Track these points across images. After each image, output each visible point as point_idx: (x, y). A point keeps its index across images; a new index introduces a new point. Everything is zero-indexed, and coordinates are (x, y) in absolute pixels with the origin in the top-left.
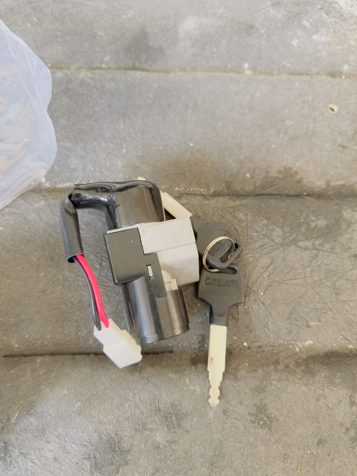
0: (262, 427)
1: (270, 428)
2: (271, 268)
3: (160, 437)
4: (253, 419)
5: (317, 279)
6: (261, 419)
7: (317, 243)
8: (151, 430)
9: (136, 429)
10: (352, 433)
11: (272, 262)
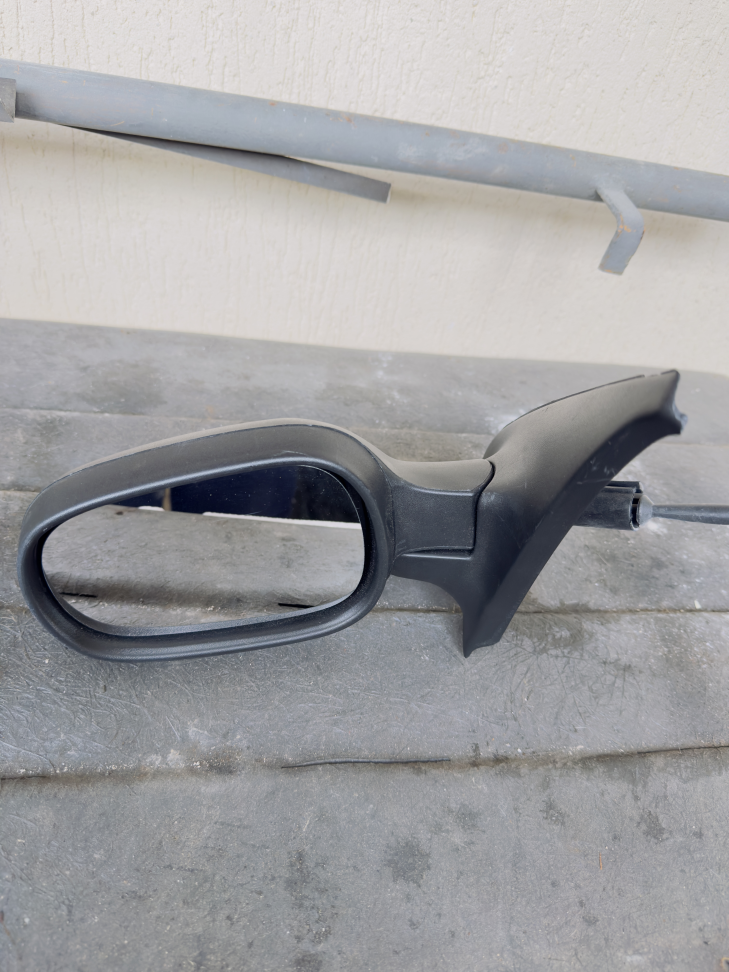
0: (555, 822)
1: (563, 823)
2: (529, 675)
3: (458, 838)
4: (545, 815)
5: (573, 683)
6: (552, 816)
7: (566, 651)
8: (448, 831)
9: (432, 832)
10: (644, 827)
11: (528, 669)
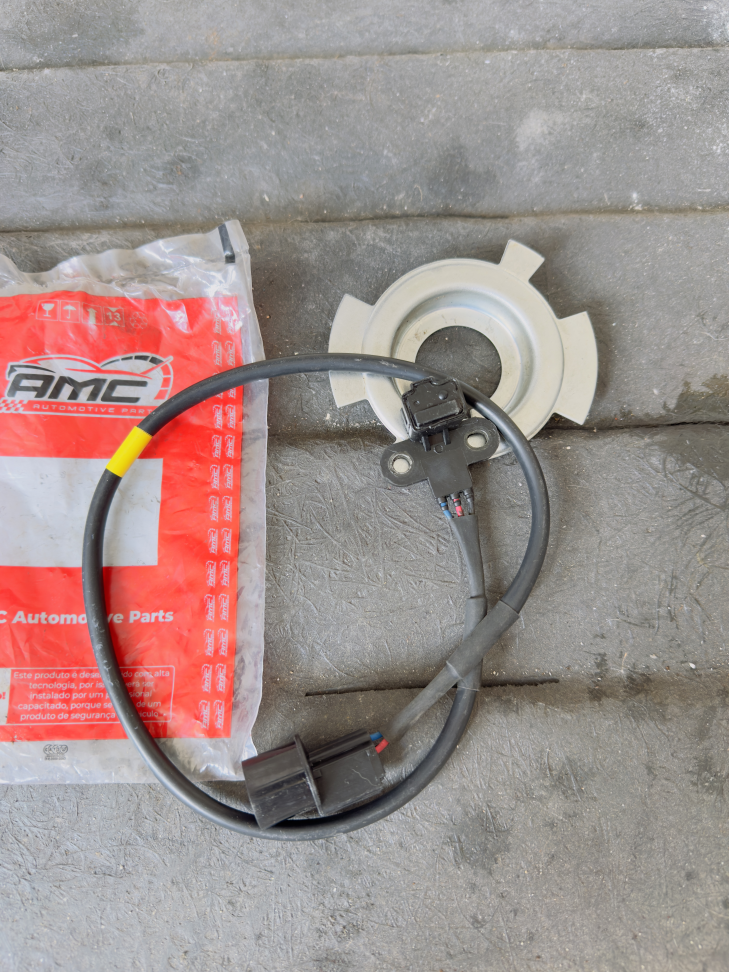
0: (707, 790)
1: (721, 792)
2: (707, 546)
4: (693, 779)
6: (706, 780)
11: (709, 537)
